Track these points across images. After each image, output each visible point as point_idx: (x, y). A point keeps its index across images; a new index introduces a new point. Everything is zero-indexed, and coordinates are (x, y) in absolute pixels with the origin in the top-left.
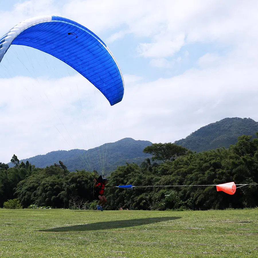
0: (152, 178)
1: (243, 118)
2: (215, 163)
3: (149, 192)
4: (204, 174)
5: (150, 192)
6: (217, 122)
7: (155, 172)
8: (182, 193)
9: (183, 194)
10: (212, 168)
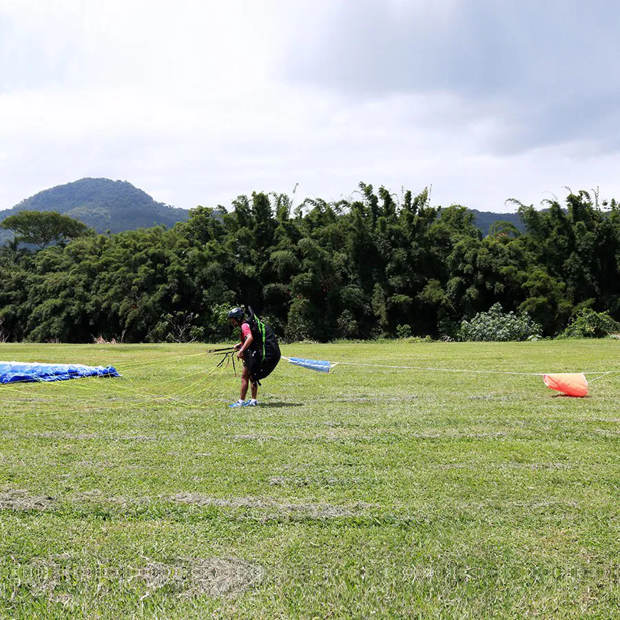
0: (24, 277)
1: (114, 180)
2: (154, 255)
3: (18, 302)
4: (136, 272)
5: (21, 303)
6: (69, 184)
7: (29, 267)
8: (93, 307)
9: (93, 309)
10: (150, 262)
